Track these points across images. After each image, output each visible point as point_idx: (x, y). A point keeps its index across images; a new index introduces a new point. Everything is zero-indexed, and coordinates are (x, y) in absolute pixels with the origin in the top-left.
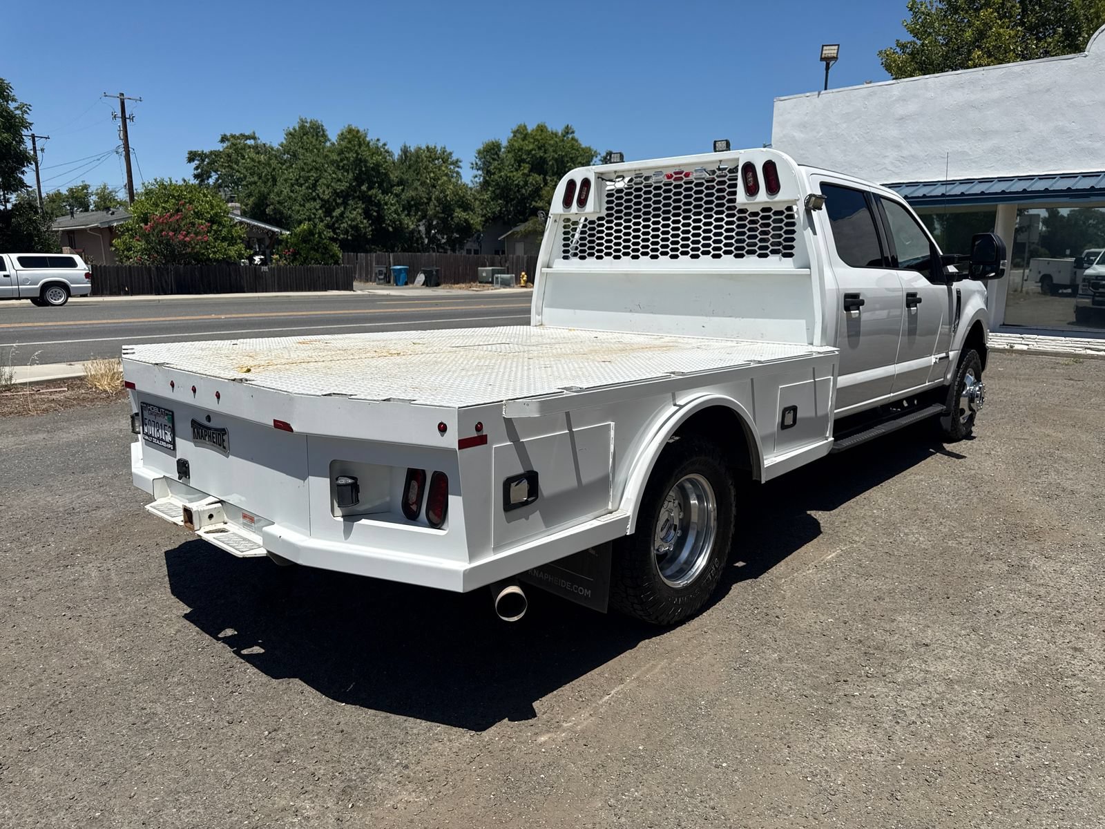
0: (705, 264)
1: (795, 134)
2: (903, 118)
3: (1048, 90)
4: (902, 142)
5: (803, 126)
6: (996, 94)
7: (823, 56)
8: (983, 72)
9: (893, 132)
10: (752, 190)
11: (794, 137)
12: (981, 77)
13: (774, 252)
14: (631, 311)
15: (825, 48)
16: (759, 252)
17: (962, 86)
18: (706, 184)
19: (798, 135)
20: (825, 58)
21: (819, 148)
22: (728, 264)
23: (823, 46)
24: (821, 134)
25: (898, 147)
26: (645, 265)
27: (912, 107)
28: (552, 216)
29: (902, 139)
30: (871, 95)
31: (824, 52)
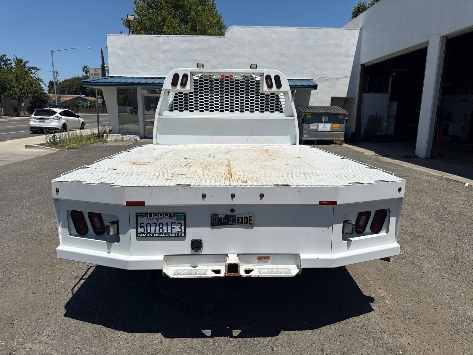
0: (247, 115)
1: (119, 52)
2: (165, 51)
3: (215, 48)
4: (166, 60)
5: (122, 49)
6: (198, 47)
7: (128, 19)
8: (193, 37)
9: (162, 56)
10: (270, 86)
11: (118, 53)
12: (192, 39)
13: (276, 110)
14: (211, 135)
15: (129, 16)
16: (270, 110)
17: (185, 41)
18: (245, 82)
19: (121, 52)
20: (128, 20)
21: (131, 59)
22: (257, 115)
23: (128, 15)
24: (131, 53)
25: (164, 62)
26: (217, 115)
27: (168, 47)
28: (164, 90)
29: (166, 59)
30: (151, 40)
31: (128, 18)
